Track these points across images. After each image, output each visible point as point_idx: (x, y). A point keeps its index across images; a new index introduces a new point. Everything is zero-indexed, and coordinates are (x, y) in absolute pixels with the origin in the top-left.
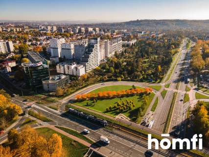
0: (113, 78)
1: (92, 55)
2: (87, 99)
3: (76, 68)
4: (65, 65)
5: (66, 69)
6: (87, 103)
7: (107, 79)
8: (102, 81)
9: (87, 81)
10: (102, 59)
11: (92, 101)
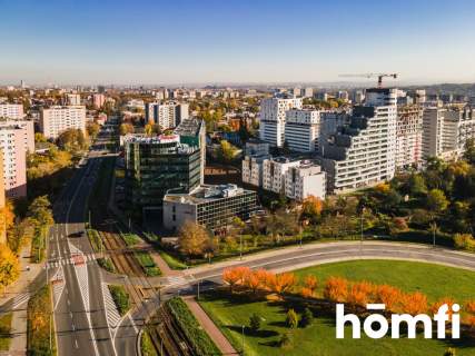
0: (435, 229)
1: (361, 139)
2: (273, 297)
3: (294, 172)
4: (266, 161)
5: (266, 173)
6: (255, 321)
7: (407, 230)
8: (382, 233)
9: (319, 222)
10: (410, 162)
11: (281, 318)
